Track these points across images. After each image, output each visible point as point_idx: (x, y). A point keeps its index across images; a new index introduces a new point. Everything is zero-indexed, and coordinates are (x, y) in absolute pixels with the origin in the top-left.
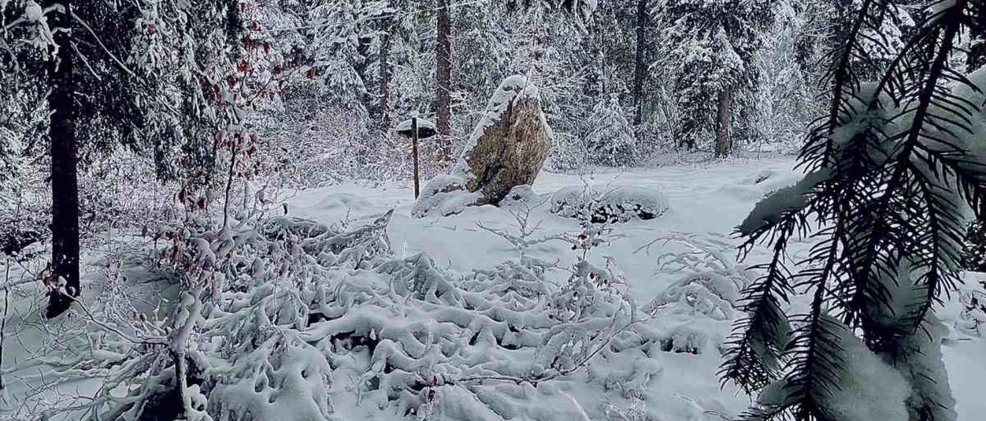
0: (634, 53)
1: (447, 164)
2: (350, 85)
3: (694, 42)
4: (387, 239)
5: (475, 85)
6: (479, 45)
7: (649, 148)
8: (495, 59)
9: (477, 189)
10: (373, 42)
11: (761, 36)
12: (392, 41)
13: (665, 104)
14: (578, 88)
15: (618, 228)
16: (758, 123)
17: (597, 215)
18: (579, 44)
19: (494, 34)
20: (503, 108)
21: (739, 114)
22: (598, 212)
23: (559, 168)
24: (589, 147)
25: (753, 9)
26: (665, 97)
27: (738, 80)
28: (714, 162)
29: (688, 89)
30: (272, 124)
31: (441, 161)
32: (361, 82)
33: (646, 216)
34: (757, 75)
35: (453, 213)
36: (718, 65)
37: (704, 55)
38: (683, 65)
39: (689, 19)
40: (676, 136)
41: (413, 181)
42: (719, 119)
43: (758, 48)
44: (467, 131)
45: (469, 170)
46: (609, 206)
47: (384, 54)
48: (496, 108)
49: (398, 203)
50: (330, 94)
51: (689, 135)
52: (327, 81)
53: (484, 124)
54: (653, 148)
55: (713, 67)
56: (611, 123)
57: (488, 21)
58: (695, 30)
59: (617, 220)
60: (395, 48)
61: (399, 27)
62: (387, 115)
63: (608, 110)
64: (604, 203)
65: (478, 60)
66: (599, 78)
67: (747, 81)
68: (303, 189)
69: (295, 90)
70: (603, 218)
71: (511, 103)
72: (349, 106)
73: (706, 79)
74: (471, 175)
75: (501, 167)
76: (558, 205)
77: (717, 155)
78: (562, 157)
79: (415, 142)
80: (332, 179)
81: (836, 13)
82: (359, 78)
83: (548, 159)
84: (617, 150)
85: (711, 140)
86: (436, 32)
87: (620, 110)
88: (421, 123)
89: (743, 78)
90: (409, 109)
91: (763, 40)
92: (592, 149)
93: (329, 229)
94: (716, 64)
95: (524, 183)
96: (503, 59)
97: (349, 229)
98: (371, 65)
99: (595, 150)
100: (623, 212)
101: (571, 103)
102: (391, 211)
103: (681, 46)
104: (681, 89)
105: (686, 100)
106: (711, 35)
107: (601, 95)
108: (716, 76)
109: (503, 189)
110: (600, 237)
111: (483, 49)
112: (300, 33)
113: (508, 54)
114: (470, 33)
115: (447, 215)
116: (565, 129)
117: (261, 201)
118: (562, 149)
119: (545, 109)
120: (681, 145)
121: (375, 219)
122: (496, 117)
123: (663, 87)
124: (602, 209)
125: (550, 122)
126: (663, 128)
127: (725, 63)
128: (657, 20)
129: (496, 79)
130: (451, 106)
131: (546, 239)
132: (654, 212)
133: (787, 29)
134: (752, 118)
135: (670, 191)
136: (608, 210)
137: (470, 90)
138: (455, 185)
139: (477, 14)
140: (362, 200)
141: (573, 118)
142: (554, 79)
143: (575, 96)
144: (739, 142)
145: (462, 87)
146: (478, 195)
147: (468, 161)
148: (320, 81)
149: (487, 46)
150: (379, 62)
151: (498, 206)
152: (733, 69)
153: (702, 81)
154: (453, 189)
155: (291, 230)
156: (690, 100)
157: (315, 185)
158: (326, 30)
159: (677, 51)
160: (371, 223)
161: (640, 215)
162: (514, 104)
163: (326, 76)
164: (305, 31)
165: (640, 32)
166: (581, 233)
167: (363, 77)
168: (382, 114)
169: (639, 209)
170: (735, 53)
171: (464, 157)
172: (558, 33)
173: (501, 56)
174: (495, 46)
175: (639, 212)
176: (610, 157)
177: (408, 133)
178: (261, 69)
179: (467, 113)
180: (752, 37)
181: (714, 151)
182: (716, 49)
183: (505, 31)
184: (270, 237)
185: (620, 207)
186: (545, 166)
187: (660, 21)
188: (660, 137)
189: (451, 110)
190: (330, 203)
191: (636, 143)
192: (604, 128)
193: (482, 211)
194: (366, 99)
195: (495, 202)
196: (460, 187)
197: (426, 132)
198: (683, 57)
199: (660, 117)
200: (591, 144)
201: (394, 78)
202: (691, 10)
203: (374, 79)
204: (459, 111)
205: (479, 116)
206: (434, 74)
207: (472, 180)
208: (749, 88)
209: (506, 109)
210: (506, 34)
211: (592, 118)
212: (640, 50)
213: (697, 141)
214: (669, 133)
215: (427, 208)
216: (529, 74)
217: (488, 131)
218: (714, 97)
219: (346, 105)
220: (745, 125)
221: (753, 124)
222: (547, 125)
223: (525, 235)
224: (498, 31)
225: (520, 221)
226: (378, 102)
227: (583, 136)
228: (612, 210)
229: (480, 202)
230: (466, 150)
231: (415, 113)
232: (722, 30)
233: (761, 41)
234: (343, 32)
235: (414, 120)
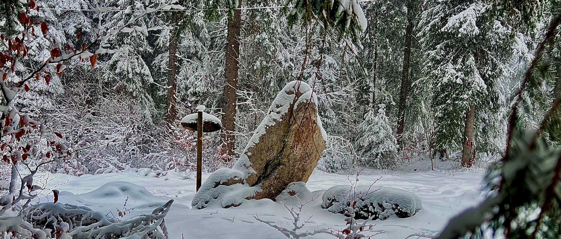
0: (401, 69)
1: (230, 157)
2: (137, 73)
3: (450, 66)
4: (164, 229)
5: (260, 86)
6: (267, 48)
7: (409, 155)
8: (280, 63)
9: (257, 183)
10: (163, 33)
11: (501, 66)
12: (182, 35)
13: (424, 117)
14: (352, 97)
15: (378, 225)
16: (496, 139)
17: (362, 212)
18: (355, 58)
19: (281, 39)
20: (285, 110)
21: (481, 130)
22: (362, 209)
23: (332, 168)
24: (358, 150)
25: (497, 42)
26: (424, 110)
27: (482, 101)
28: (460, 170)
29: (443, 106)
30: (48, 105)
31: (225, 155)
32: (147, 72)
33: (403, 215)
34: (497, 99)
35: (233, 205)
36: (467, 87)
37: (457, 77)
38: (440, 84)
39: (447, 46)
40: (431, 146)
41: (195, 173)
42: (465, 134)
43: (499, 76)
44: (251, 129)
45: (250, 165)
46: (372, 204)
47: (174, 46)
48: (278, 110)
49: (180, 193)
50: (115, 81)
51: (442, 145)
52: (113, 67)
53: (266, 123)
54: (412, 155)
55: (464, 88)
56: (378, 130)
57: (275, 27)
58: (451, 56)
59: (378, 218)
60: (185, 43)
61: (190, 22)
62: (173, 107)
63: (376, 119)
64: (368, 202)
65: (265, 63)
66: (370, 90)
67: (489, 103)
68: (79, 176)
69: (77, 73)
70: (365, 214)
71: (292, 106)
72: (134, 95)
73: (457, 99)
74: (252, 171)
75: (279, 164)
76: (328, 201)
77: (463, 164)
78: (334, 158)
79: (200, 135)
80: (111, 166)
81: (558, 53)
82: (147, 68)
83: (322, 159)
84: (382, 154)
85: (460, 151)
86: (226, 31)
87: (387, 120)
88: (206, 117)
89: (485, 99)
90: (197, 102)
91: (503, 70)
92: (361, 153)
93: (104, 216)
94: (467, 86)
95: (300, 180)
96: (287, 65)
97: (126, 218)
98: (160, 56)
99: (363, 154)
100: (383, 211)
101: (345, 110)
102: (171, 202)
103: (439, 68)
104: (438, 105)
105: (440, 115)
106: (463, 61)
107: (371, 105)
108: (465, 96)
109: (280, 185)
110: (361, 233)
111: (270, 53)
112: (86, 15)
113: (292, 60)
114: (258, 36)
115: (227, 207)
116: (338, 132)
117: (29, 186)
118: (335, 150)
119: (323, 114)
120: (435, 154)
121: (154, 209)
122: (278, 117)
123: (422, 102)
124: (366, 206)
125: (326, 126)
126: (421, 138)
127: (473, 86)
128: (422, 43)
129: (281, 82)
130: (237, 104)
131: (316, 232)
132: (409, 212)
133: (521, 63)
134: (491, 134)
135: (424, 193)
136: (370, 208)
137: (256, 89)
138: (236, 179)
139: (266, 20)
140: (143, 189)
141: (346, 124)
142: (331, 87)
143: (349, 104)
144: (480, 154)
145: (249, 87)
146: (257, 189)
147: (249, 157)
148: (105, 65)
149: (274, 51)
150: (167, 54)
151: (274, 200)
152: (479, 91)
153: (454, 100)
154: (235, 182)
155: (62, 217)
156: (444, 115)
157: (91, 171)
158: (115, 16)
159: (436, 72)
160: (149, 212)
161: (397, 214)
162: (295, 107)
163: (111, 62)
164: (92, 13)
165: (407, 52)
166: (346, 227)
167: (150, 68)
168: (168, 105)
169: (397, 208)
170: (481, 79)
171: (246, 153)
172: (337, 46)
173: (286, 61)
174: (281, 52)
175: (396, 211)
176: (375, 161)
177: (192, 126)
178: (40, 48)
179: (252, 111)
180: (494, 67)
181: (460, 160)
182: (467, 74)
183: (291, 38)
184: (37, 224)
185: (381, 206)
186: (318, 166)
187: (423, 45)
188: (418, 146)
189: (237, 107)
190: (107, 190)
191: (398, 150)
192: (372, 135)
193: (260, 205)
194: (152, 89)
195: (272, 196)
196: (241, 182)
197: (212, 127)
198: (440, 77)
199: (419, 128)
200: (361, 147)
201: (182, 72)
202: (449, 38)
203: (162, 70)
204: (245, 109)
205: (262, 116)
206: (222, 72)
207: (252, 174)
208: (490, 109)
209: (287, 112)
210: (291, 41)
211: (363, 125)
212: (406, 68)
213: (448, 152)
214: (426, 142)
215: (208, 200)
216: (310, 80)
217: (269, 130)
218: (463, 114)
219: (131, 93)
220: (486, 140)
221: (491, 139)
222: (322, 129)
223: (297, 228)
224: (286, 38)
225: (293, 215)
226: (165, 93)
227: (353, 140)
228: (374, 208)
229: (258, 196)
230: (248, 146)
231: (201, 108)
232: (472, 58)
233: (501, 70)
234: (132, 20)
235: (200, 114)
